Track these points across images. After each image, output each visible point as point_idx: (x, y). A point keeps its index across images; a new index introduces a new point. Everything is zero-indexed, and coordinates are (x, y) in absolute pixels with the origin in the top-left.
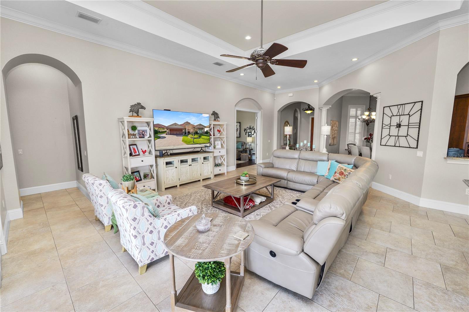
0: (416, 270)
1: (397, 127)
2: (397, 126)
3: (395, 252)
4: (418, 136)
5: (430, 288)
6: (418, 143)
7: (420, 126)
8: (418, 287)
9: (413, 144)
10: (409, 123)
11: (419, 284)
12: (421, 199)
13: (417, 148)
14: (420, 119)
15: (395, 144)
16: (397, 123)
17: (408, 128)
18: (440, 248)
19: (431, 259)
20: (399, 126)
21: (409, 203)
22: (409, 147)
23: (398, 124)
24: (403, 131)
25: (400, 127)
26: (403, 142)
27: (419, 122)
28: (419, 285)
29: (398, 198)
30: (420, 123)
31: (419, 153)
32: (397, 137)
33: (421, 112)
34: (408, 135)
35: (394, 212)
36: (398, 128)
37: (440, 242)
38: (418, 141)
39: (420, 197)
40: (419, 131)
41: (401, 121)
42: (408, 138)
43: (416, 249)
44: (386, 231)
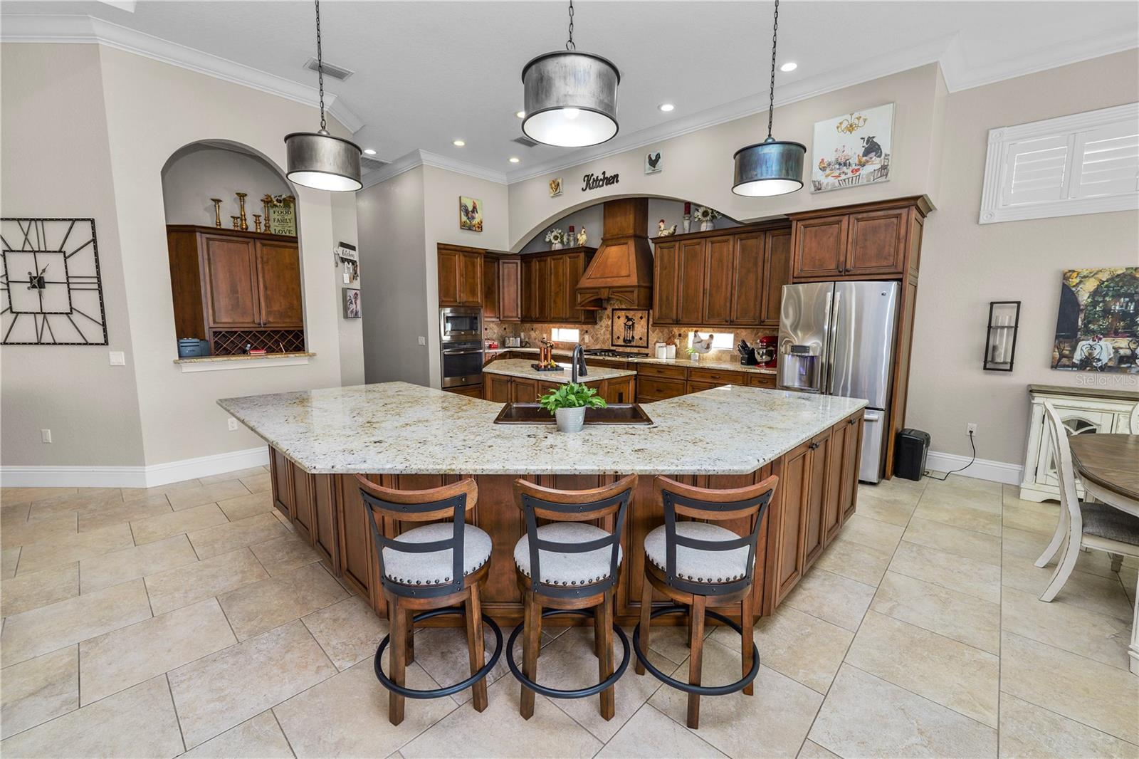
0: (169, 651)
1: (34, 287)
2: (31, 282)
3: (106, 641)
4: (103, 311)
5: (209, 668)
6: (105, 330)
7: (100, 286)
8: (184, 686)
9: (95, 334)
10: (68, 278)
11: (184, 678)
12: (147, 468)
13: (108, 344)
14: (98, 267)
15: (40, 337)
16: (30, 273)
17: (69, 290)
18: (208, 561)
19: (196, 598)
20: (38, 283)
21: (120, 489)
22: (84, 344)
23: (35, 278)
24: (55, 298)
25: (44, 288)
26: (62, 329)
27: (96, 275)
28: (184, 680)
29: (89, 488)
30: (99, 278)
31: (116, 357)
32: (40, 318)
33: (95, 248)
34: (73, 310)
35: (82, 532)
36: (36, 291)
37: (206, 548)
38: (104, 324)
39: (144, 465)
40: (101, 298)
41: (44, 271)
42: (75, 316)
43: (160, 596)
44: (66, 598)
